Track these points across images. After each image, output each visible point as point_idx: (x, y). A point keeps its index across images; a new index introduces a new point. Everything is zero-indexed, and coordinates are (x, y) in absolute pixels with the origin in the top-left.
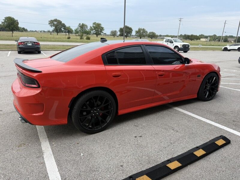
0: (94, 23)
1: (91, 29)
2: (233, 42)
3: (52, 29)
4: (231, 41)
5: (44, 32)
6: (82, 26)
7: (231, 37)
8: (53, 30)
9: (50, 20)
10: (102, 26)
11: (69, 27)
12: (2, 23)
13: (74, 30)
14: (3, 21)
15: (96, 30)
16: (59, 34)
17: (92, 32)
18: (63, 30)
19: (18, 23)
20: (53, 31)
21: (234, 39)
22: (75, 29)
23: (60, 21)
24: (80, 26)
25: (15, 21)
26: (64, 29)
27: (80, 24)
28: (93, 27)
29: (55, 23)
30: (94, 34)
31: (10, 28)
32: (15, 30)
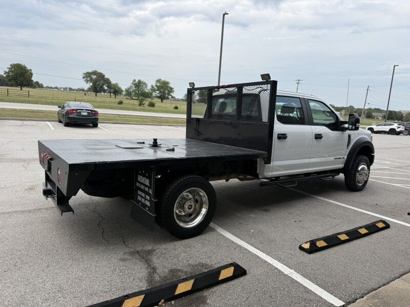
0: (158, 81)
1: (153, 89)
2: (380, 118)
3: (87, 86)
4: (378, 117)
5: (71, 89)
6: (139, 84)
7: (378, 110)
8: (89, 88)
9: (85, 72)
10: (171, 85)
11: (116, 85)
12: (6, 73)
13: (124, 89)
14: (7, 70)
15: (160, 92)
16: (98, 94)
17: (154, 94)
18: (106, 88)
19: (32, 74)
20: (89, 90)
21: (382, 114)
22: (126, 88)
23: (102, 74)
24: (135, 85)
25: (28, 71)
26: (108, 86)
27: (135, 81)
28: (156, 86)
29: (94, 77)
30: (157, 97)
31: (17, 82)
32: (25, 86)
